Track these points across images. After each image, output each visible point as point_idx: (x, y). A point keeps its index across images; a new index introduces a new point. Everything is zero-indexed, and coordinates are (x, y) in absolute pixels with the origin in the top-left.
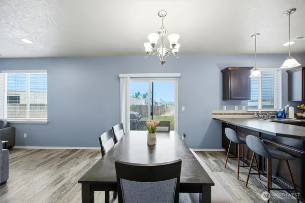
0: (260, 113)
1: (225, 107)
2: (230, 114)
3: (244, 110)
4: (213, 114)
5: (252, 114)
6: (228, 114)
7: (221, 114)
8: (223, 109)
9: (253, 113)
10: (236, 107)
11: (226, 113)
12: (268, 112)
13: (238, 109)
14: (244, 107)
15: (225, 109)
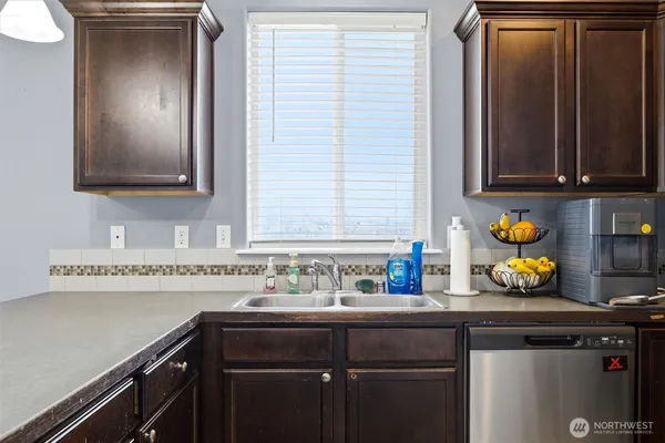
0: (293, 263)
1: (117, 231)
2: (149, 270)
3: (223, 248)
4: (53, 270)
5: (255, 271)
6: (134, 270)
7: (98, 271)
8: (108, 245)
9: (256, 263)
10: (181, 231)
11: (121, 262)
12: (332, 257)
13: (191, 243)
14: (223, 232)
15: (118, 244)
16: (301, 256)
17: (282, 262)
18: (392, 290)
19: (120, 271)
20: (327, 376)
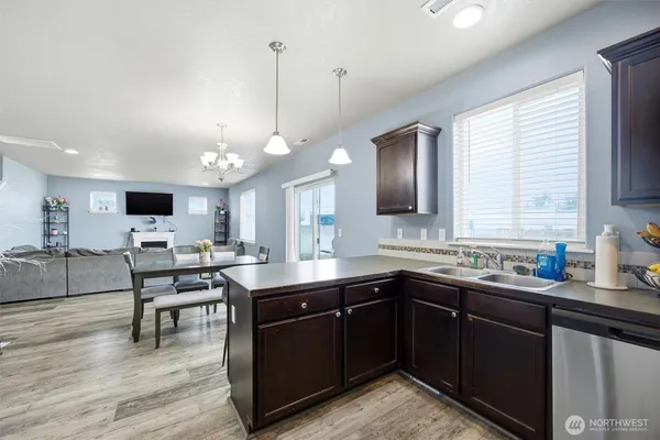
0: (473, 251)
1: (400, 231)
2: (411, 249)
3: (441, 242)
4: (380, 246)
5: (456, 253)
6: (405, 249)
7: (393, 248)
8: (396, 236)
9: (455, 249)
10: (424, 232)
11: (401, 245)
13: (428, 237)
14: (442, 232)
15: (400, 236)
16: (478, 247)
17: (467, 250)
18: (540, 276)
19: (401, 249)
20: (454, 314)
